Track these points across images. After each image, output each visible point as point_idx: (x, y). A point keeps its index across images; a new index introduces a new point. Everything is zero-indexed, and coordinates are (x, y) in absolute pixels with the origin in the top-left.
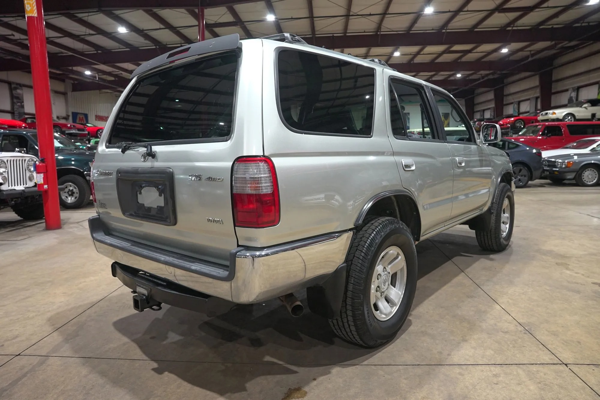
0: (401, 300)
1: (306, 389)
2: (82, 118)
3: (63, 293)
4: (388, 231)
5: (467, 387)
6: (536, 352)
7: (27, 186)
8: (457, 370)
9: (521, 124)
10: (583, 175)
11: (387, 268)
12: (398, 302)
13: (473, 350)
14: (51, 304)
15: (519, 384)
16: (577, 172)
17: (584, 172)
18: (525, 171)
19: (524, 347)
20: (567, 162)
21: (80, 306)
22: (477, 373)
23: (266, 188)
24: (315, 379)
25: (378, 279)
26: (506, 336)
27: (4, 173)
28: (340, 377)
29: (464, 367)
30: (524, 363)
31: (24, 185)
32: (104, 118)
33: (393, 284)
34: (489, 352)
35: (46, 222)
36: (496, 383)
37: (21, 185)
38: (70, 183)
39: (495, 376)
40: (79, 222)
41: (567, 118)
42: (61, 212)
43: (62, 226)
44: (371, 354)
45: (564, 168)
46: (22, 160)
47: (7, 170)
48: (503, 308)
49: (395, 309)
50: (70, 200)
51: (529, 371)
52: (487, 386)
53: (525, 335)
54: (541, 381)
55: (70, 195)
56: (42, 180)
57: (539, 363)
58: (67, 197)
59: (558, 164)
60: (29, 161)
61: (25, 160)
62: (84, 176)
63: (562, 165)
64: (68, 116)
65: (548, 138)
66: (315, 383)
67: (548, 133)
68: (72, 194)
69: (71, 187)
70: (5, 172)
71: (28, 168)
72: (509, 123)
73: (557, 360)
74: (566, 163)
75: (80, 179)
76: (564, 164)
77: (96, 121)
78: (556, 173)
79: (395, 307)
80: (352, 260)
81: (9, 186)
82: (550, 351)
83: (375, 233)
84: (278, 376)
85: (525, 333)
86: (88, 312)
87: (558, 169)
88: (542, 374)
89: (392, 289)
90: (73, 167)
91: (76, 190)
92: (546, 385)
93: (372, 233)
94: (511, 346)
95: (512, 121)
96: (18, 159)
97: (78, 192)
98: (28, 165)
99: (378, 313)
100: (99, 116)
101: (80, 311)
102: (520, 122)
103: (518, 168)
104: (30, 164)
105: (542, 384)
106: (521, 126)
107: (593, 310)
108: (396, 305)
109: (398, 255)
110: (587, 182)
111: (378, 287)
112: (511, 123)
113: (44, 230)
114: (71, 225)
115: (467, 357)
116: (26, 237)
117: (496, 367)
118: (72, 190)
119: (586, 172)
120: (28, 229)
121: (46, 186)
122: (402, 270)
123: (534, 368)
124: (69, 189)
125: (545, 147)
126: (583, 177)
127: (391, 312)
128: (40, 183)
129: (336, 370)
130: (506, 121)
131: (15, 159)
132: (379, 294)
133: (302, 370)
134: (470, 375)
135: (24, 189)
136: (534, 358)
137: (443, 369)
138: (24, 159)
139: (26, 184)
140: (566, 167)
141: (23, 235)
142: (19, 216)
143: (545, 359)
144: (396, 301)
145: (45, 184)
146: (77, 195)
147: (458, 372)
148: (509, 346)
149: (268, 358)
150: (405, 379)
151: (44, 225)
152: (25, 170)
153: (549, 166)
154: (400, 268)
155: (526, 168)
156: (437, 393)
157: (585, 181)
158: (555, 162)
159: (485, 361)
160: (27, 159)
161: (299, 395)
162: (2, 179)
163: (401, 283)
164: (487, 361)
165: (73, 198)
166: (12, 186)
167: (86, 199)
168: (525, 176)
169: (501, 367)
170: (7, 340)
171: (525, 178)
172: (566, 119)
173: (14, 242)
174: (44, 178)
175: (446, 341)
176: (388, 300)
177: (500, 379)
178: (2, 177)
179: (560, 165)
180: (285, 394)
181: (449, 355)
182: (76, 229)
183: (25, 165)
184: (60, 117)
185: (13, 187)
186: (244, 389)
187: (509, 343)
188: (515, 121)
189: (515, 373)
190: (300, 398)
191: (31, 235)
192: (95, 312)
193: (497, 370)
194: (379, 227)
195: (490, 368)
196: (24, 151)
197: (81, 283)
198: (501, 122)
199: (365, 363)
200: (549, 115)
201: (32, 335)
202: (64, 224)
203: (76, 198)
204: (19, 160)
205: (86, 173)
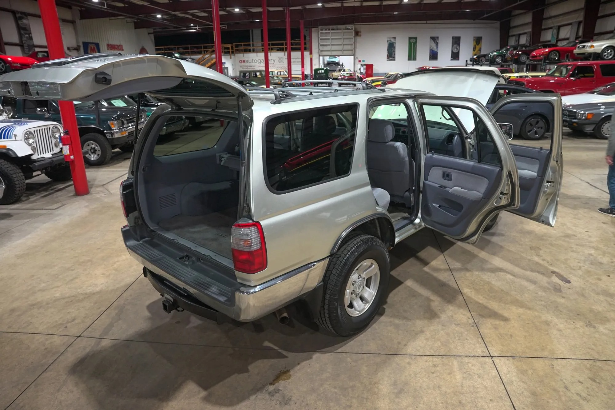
0: (374, 298)
1: (291, 372)
2: (94, 48)
3: (102, 274)
4: (361, 251)
5: (410, 375)
6: (474, 345)
7: (54, 152)
8: (407, 360)
9: (556, 56)
10: (603, 127)
11: (362, 275)
12: (371, 300)
13: (425, 342)
14: (94, 286)
15: (450, 374)
16: (597, 124)
17: (604, 124)
18: (542, 124)
19: (467, 339)
20: (588, 114)
21: (118, 288)
22: (422, 363)
23: (255, 246)
24: (299, 364)
25: (353, 285)
26: (457, 329)
27: (33, 144)
28: (317, 363)
29: (413, 357)
30: (461, 355)
31: (51, 152)
32: (117, 47)
33: (368, 285)
34: (438, 344)
35: (74, 184)
36: (433, 372)
37: (48, 152)
38: (92, 142)
39: (435, 366)
40: (104, 185)
41: (607, 51)
42: (86, 170)
43: (89, 190)
44: (345, 342)
45: (584, 119)
46: (47, 129)
47: (35, 141)
48: (464, 299)
49: (368, 306)
50: (93, 157)
51: (461, 362)
52: (425, 375)
53: (472, 328)
54: (467, 371)
55: (92, 153)
56: (68, 151)
57: (472, 355)
58: (90, 155)
59: (578, 115)
60: (53, 128)
61: (50, 128)
62: (104, 135)
63: (583, 116)
64: (79, 46)
65: (577, 80)
66: (298, 367)
67: (577, 74)
68: (94, 151)
69: (93, 145)
70: (33, 142)
71: (53, 135)
72: (543, 54)
73: (487, 353)
74: (586, 115)
75: (101, 137)
76: (584, 115)
77: (108, 51)
78: (575, 125)
79: (368, 304)
80: (329, 276)
81: (38, 155)
82: (485, 344)
83: (349, 253)
84: (272, 360)
85: (473, 326)
86: (124, 295)
87: (577, 121)
88: (470, 365)
89: (367, 290)
90: (93, 126)
91: (98, 148)
92: (469, 374)
93: (348, 254)
94: (457, 338)
95: (546, 52)
96: (43, 128)
97: (100, 150)
98: (53, 132)
99: (353, 310)
100: (110, 45)
101: (119, 293)
102: (555, 53)
103: (536, 120)
104: (55, 131)
105: (467, 374)
106: (555, 58)
107: (538, 302)
108: (369, 303)
109: (372, 264)
110: (606, 134)
111: (354, 291)
112: (545, 54)
113: (74, 195)
114: (98, 189)
115: (419, 348)
116: (59, 205)
117: (438, 358)
118: (94, 148)
119: (606, 124)
120: (59, 193)
121: (72, 157)
122: (376, 275)
123: (466, 360)
124: (91, 147)
125: (574, 89)
126: (602, 130)
127: (364, 309)
128: (66, 154)
129: (316, 356)
130: (539, 52)
131: (41, 128)
132: (354, 296)
133: (291, 355)
134: (416, 365)
135: (51, 156)
136: (470, 351)
137: (397, 359)
138: (48, 127)
139: (53, 151)
140: (586, 119)
141: (57, 202)
142: (49, 177)
143: (479, 352)
144: (369, 299)
145: (70, 155)
146: (100, 153)
147: (407, 361)
148: (455, 338)
149: (267, 344)
150: (366, 366)
151: (72, 188)
152: (51, 137)
153: (569, 116)
154: (374, 273)
155: (544, 121)
156: (386, 379)
157: (604, 133)
158: (576, 112)
159: (432, 352)
160: (51, 127)
161: (286, 378)
162: (31, 149)
163: (374, 286)
164: (433, 352)
165: (95, 156)
166: (41, 154)
167: (108, 156)
168: (542, 128)
169: (442, 358)
170: (68, 322)
171: (542, 130)
172: (605, 53)
173: (50, 211)
174: (69, 149)
175: (407, 331)
176: (362, 299)
177: (438, 369)
178: (32, 148)
179: (580, 116)
180: (276, 376)
181: (405, 345)
182: (103, 195)
183: (50, 133)
184: (70, 48)
185: (42, 156)
186: (247, 371)
187: (456, 335)
188: (550, 52)
189: (450, 364)
190: (286, 380)
191: (64, 203)
192: (131, 295)
193: (437, 360)
194: (354, 249)
195: (433, 359)
196: (45, 110)
197: (115, 263)
198: (534, 53)
199: (339, 350)
200: (586, 48)
201: (85, 317)
202: (91, 188)
203: (98, 155)
204: (45, 129)
205: (106, 131)
